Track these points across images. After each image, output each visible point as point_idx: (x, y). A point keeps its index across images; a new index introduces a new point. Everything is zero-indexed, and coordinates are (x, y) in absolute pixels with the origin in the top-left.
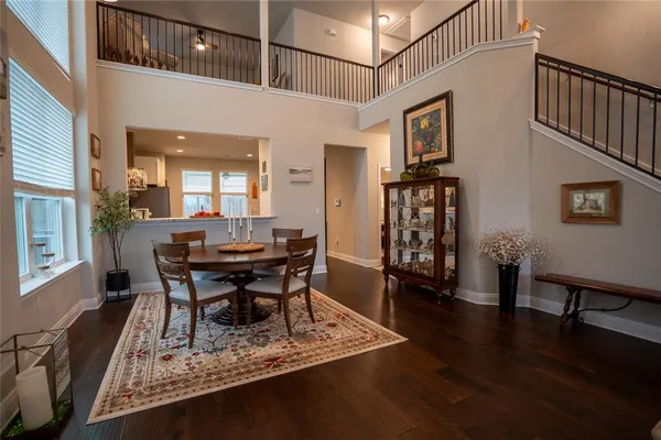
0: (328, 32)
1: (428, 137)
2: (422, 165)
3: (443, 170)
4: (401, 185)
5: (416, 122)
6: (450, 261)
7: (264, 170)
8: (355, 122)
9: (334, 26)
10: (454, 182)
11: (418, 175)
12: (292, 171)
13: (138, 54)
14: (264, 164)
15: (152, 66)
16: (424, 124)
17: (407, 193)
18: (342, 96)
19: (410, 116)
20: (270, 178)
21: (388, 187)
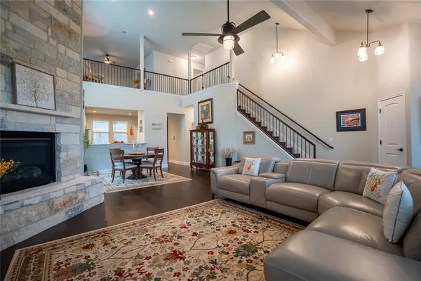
0: (169, 61)
1: (206, 113)
2: (203, 123)
3: (210, 126)
4: (196, 131)
5: (202, 107)
6: (212, 158)
7: (141, 123)
8: (181, 103)
9: (172, 58)
10: (213, 130)
11: (202, 128)
12: (153, 124)
13: (90, 77)
14: (141, 121)
15: (96, 81)
16: (205, 108)
17: (199, 134)
18: (175, 93)
19: (200, 104)
20: (144, 127)
21: (192, 131)
